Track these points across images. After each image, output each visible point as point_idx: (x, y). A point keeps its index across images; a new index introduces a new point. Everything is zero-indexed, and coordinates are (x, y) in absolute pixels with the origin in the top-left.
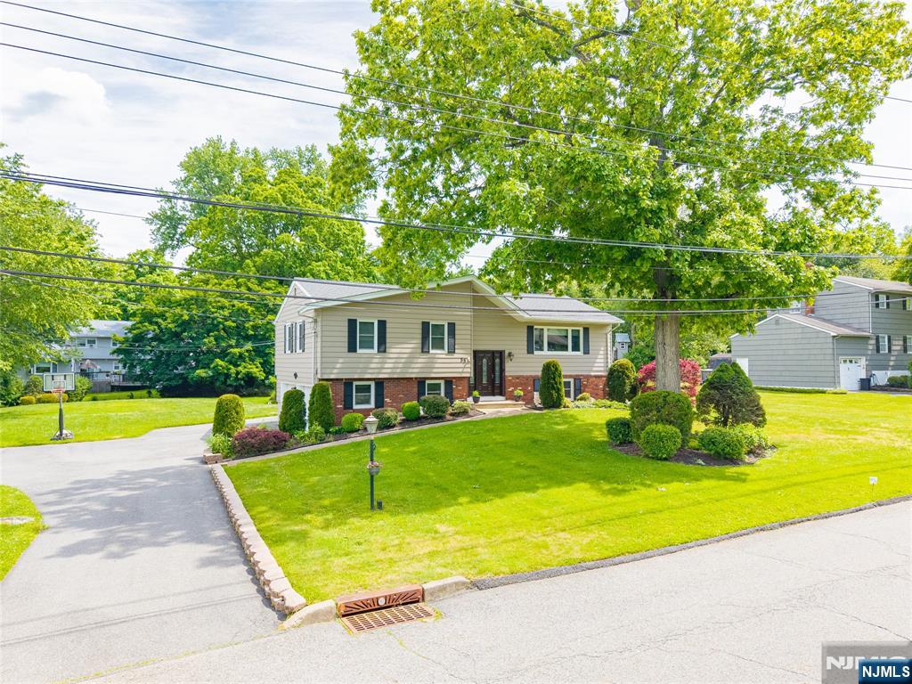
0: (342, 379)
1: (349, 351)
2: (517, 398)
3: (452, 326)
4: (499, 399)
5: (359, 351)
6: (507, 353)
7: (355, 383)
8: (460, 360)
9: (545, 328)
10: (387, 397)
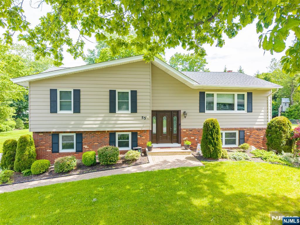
0: (51, 132)
1: (51, 112)
2: (187, 147)
3: (134, 93)
4: (175, 147)
5: (59, 112)
6: (182, 112)
7: (61, 135)
8: (141, 118)
9: (215, 94)
10: (85, 144)
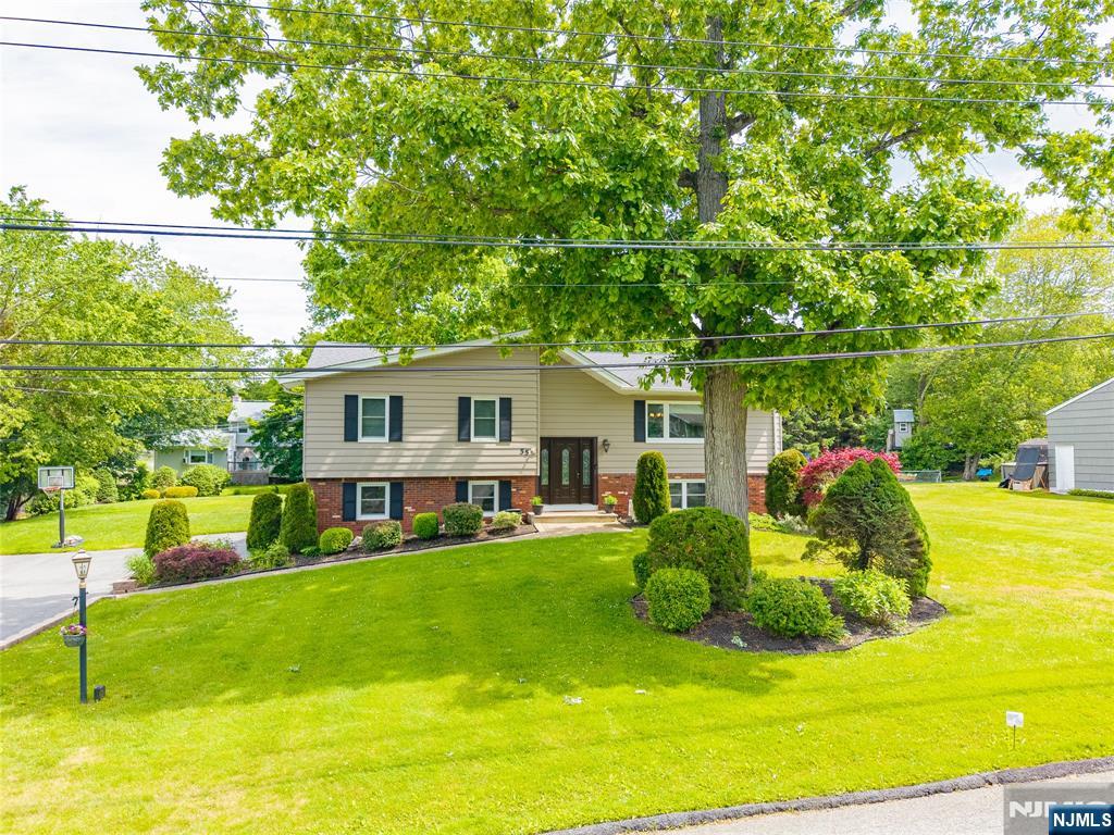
0: (340, 479)
1: (346, 440)
2: (609, 508)
3: (506, 404)
4: (589, 510)
5: (361, 439)
6: (600, 440)
7: (360, 486)
8: (519, 452)
9: (666, 404)
10: (409, 504)
